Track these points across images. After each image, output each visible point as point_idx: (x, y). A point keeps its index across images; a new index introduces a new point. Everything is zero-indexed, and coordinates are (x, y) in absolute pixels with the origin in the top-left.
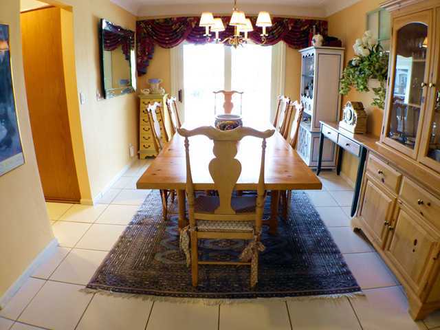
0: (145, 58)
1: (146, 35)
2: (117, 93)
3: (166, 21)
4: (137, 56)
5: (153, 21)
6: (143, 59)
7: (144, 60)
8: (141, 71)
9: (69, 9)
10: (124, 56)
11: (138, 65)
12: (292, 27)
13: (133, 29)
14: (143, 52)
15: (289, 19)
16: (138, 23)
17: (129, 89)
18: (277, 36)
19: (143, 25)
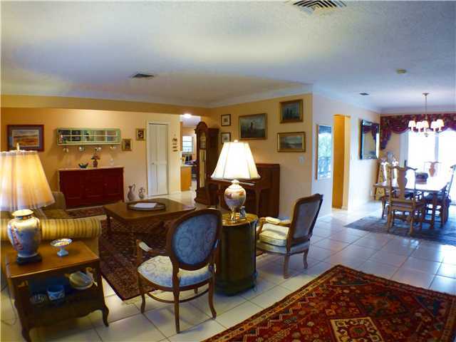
0: (385, 139)
1: (386, 126)
2: (368, 158)
3: (398, 117)
4: (380, 138)
5: (390, 117)
6: (383, 139)
7: (385, 141)
8: (382, 147)
9: (349, 117)
10: (372, 138)
11: (381, 143)
13: (378, 122)
14: (384, 135)
16: (382, 118)
17: (374, 158)
19: (384, 119)
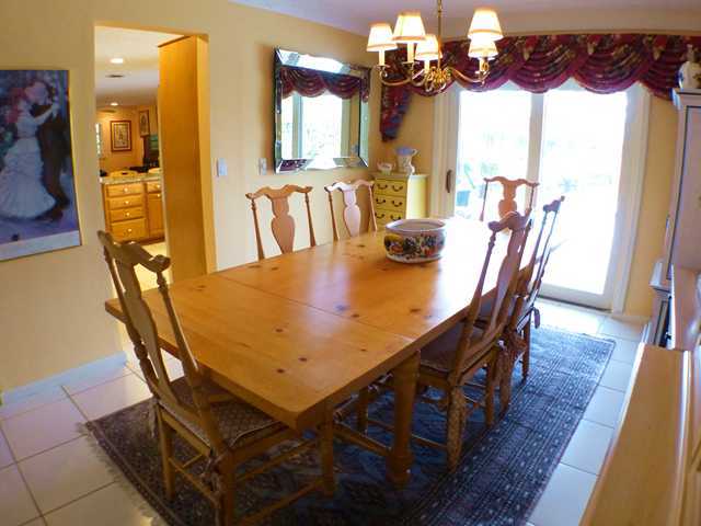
0: (395, 113)
1: (397, 74)
4: (382, 109)
6: (390, 113)
7: (392, 116)
8: (387, 134)
9: (205, 38)
11: (383, 124)
12: (662, 53)
14: (392, 102)
15: (655, 36)
18: (627, 73)
